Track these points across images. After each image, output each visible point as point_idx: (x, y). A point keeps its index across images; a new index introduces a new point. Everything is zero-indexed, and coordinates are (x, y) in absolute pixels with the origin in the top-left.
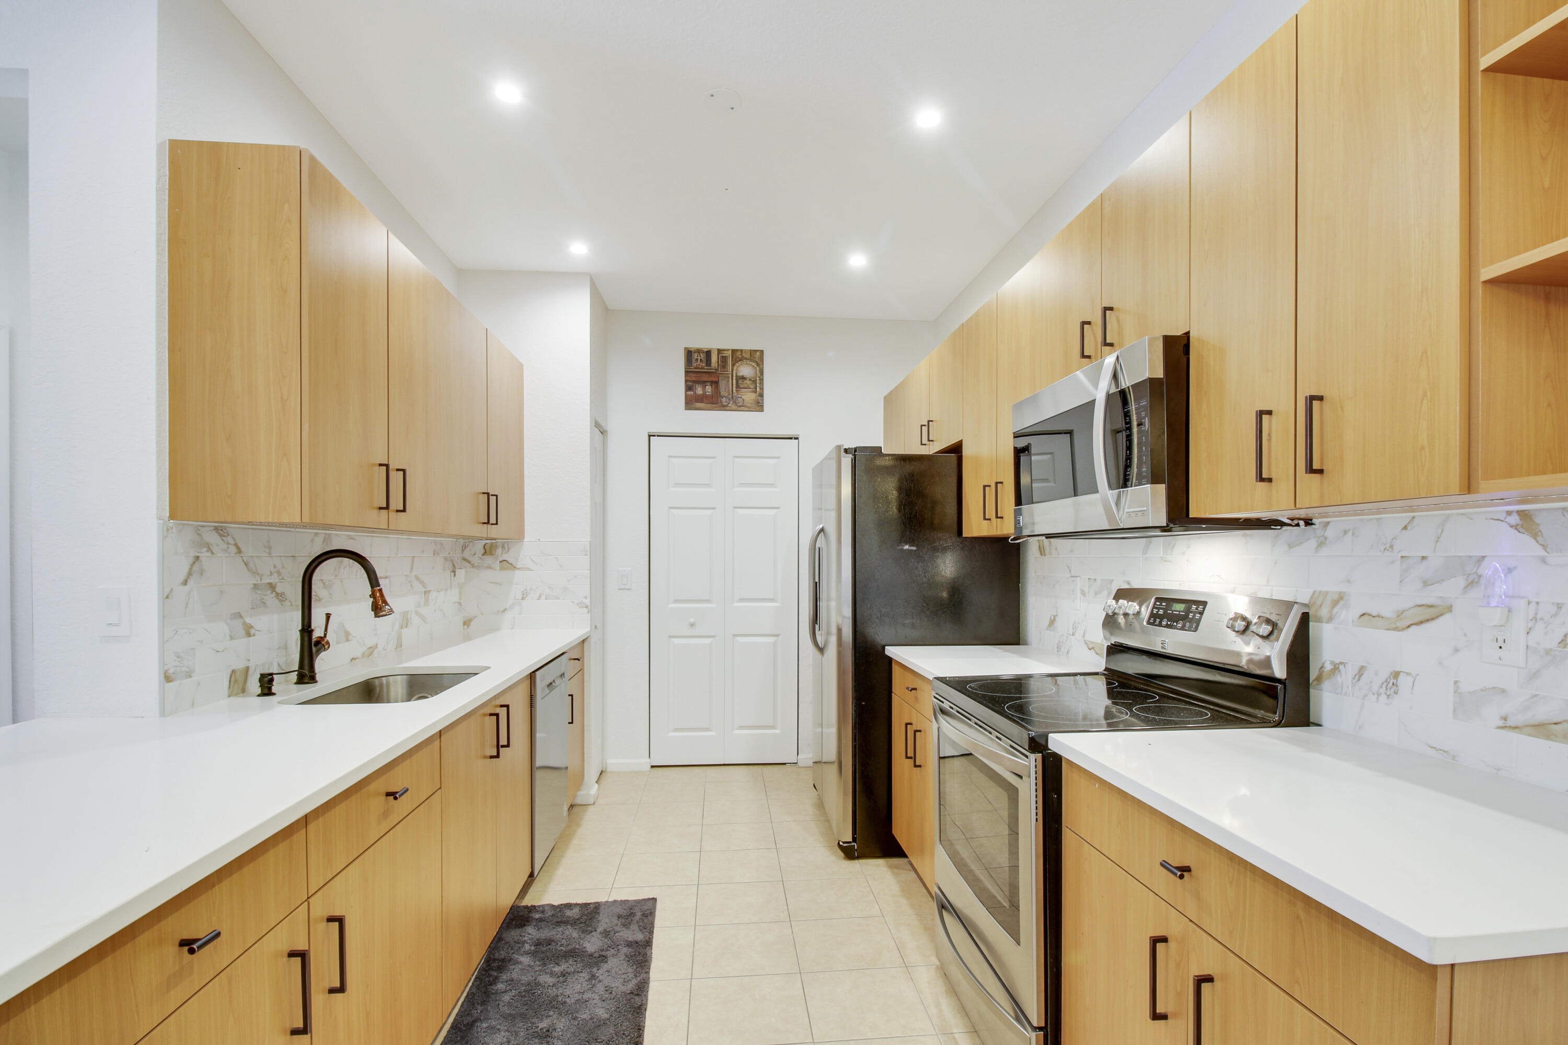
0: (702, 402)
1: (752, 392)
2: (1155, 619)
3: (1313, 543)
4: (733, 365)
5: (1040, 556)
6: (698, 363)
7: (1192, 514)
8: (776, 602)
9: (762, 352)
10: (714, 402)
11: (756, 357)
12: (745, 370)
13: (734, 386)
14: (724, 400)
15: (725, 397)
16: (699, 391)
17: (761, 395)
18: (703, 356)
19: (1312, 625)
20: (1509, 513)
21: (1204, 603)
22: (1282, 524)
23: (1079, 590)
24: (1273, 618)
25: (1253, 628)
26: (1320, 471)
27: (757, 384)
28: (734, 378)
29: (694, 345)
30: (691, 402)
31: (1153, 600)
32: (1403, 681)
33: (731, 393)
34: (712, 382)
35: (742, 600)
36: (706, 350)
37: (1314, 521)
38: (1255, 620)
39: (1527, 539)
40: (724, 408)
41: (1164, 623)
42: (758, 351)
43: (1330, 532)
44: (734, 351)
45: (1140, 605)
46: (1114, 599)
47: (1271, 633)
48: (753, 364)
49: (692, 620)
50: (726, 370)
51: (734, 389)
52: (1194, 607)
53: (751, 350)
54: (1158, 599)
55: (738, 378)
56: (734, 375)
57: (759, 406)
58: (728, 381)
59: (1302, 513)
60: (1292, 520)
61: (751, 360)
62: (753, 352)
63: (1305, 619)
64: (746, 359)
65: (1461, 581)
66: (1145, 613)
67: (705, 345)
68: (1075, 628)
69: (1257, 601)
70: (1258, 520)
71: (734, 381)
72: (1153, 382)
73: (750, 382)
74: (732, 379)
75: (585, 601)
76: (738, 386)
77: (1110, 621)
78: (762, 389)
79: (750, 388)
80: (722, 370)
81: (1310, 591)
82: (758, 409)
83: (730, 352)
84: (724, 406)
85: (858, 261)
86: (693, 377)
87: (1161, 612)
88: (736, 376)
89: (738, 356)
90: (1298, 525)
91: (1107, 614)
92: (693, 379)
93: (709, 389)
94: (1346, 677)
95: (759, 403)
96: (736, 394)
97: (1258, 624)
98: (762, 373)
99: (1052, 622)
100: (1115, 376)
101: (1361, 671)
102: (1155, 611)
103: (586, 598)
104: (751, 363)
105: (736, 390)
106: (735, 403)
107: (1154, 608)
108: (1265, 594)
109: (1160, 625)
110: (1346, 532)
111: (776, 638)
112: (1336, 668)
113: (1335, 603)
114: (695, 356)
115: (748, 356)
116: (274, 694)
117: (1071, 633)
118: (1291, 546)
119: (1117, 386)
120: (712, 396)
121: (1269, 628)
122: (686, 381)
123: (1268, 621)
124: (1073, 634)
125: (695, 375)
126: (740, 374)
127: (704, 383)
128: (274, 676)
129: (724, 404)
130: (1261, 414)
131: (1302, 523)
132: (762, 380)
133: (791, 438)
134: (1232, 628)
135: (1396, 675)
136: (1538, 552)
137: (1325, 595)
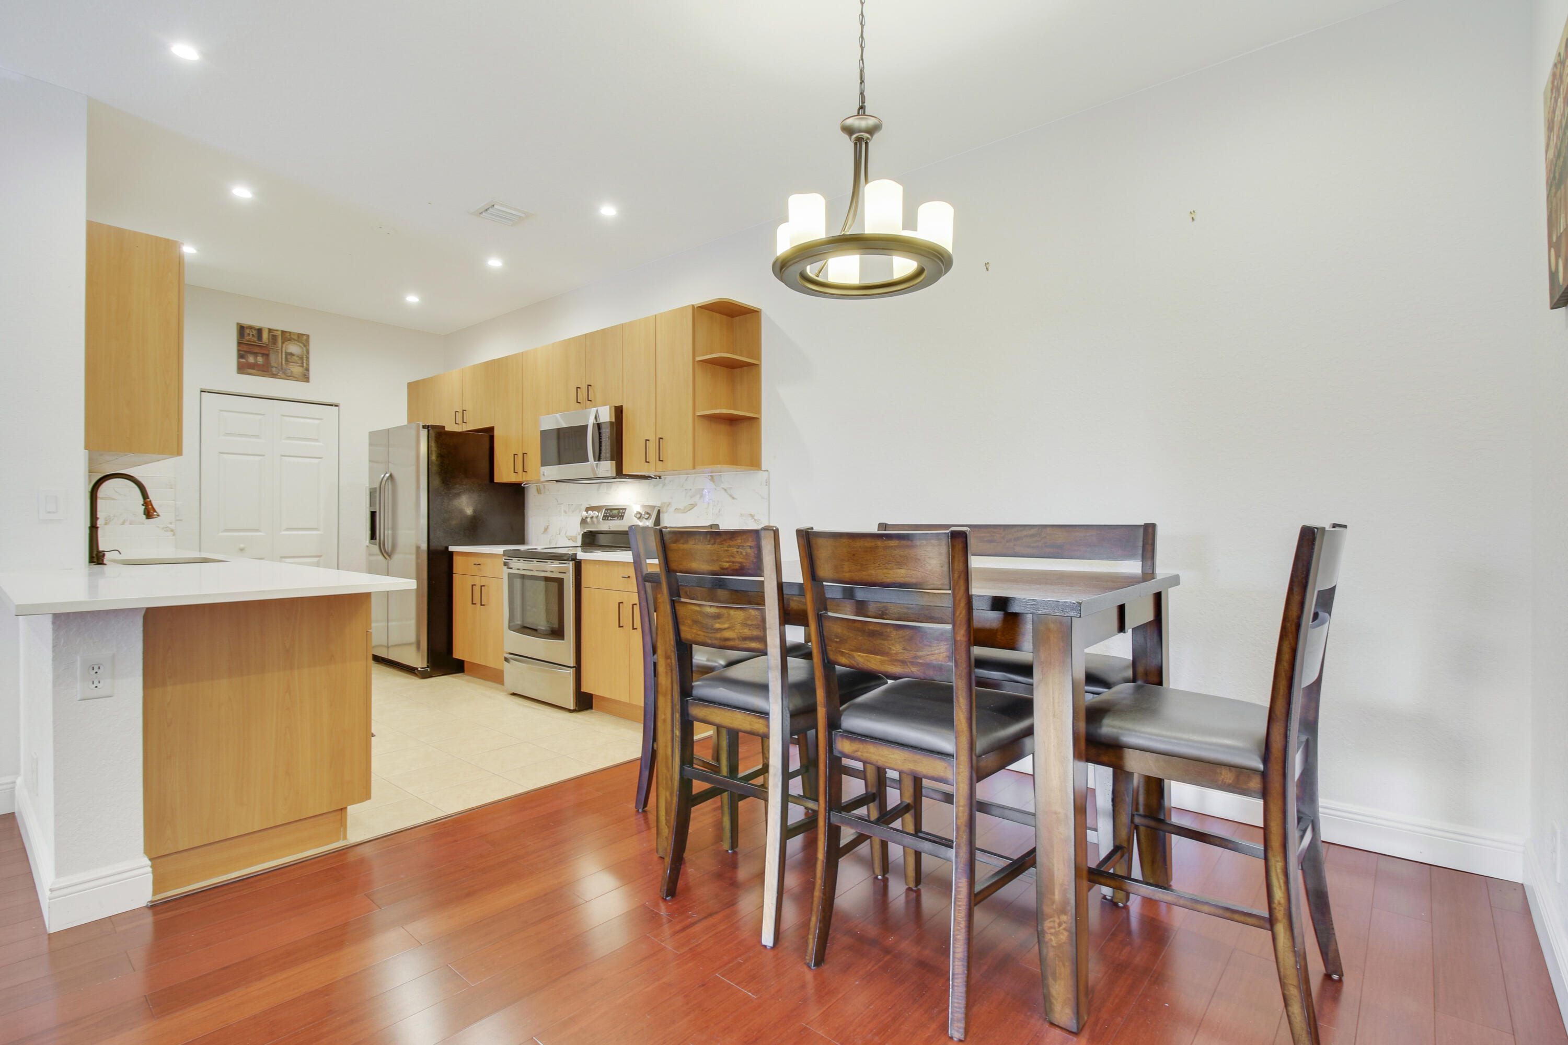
0: (253, 369)
1: (300, 366)
2: (605, 518)
3: (661, 485)
4: (283, 343)
5: (537, 494)
6: (250, 337)
7: (624, 473)
8: (318, 531)
9: (308, 336)
10: (265, 370)
11: (303, 340)
12: (294, 348)
13: (284, 359)
14: (274, 369)
15: (276, 367)
16: (251, 359)
17: (308, 370)
18: (254, 332)
19: (661, 514)
20: (709, 476)
21: (625, 509)
22: (652, 478)
23: (563, 511)
24: (649, 512)
25: (643, 516)
26: (662, 461)
27: (304, 360)
28: (284, 353)
29: (246, 322)
30: (243, 368)
31: (604, 510)
33: (280, 365)
34: (263, 355)
35: (287, 529)
36: (257, 328)
37: (662, 477)
38: (643, 513)
39: (712, 483)
40: (274, 376)
41: (609, 519)
42: (304, 335)
43: (666, 481)
44: (283, 332)
45: (598, 513)
46: (585, 511)
47: (649, 517)
48: (301, 345)
49: (242, 546)
50: (275, 346)
51: (284, 362)
52: (621, 511)
53: (299, 334)
54: (606, 510)
55: (288, 354)
56: (284, 351)
57: (306, 378)
58: (278, 355)
59: (657, 474)
60: (655, 476)
61: (298, 341)
62: (300, 336)
63: (659, 511)
64: (294, 340)
65: (698, 496)
66: (601, 516)
67: (257, 324)
68: (560, 531)
69: (644, 506)
70: (644, 476)
71: (284, 356)
72: (611, 423)
73: (298, 358)
74: (282, 354)
75: (170, 526)
76: (287, 360)
77: (584, 521)
78: (308, 365)
79: (297, 363)
80: (273, 345)
81: (660, 502)
82: (305, 380)
83: (280, 333)
84: (274, 374)
85: (412, 299)
86: (245, 348)
87: (608, 514)
88: (286, 352)
89: (287, 336)
90: (656, 478)
91: (582, 519)
92: (245, 349)
93: (260, 360)
95: (305, 375)
96: (285, 366)
97: (645, 515)
98: (308, 352)
99: (546, 530)
100: (596, 418)
102: (605, 514)
103: (171, 523)
104: (298, 343)
105: (286, 364)
106: (284, 373)
107: (605, 513)
108: (646, 504)
109: (608, 520)
110: (670, 481)
111: (318, 558)
113: (668, 506)
114: (248, 331)
115: (296, 337)
116: (105, 564)
117: (558, 533)
118: (655, 486)
119: (596, 421)
120: (263, 365)
121: (648, 516)
122: (239, 350)
123: (648, 513)
124: (559, 534)
125: (247, 347)
126: (289, 351)
127: (255, 354)
128: (105, 553)
129: (275, 373)
130: (646, 440)
131: (658, 478)
132: (308, 358)
133: (332, 405)
134: (636, 517)
136: (715, 487)
137: (665, 503)
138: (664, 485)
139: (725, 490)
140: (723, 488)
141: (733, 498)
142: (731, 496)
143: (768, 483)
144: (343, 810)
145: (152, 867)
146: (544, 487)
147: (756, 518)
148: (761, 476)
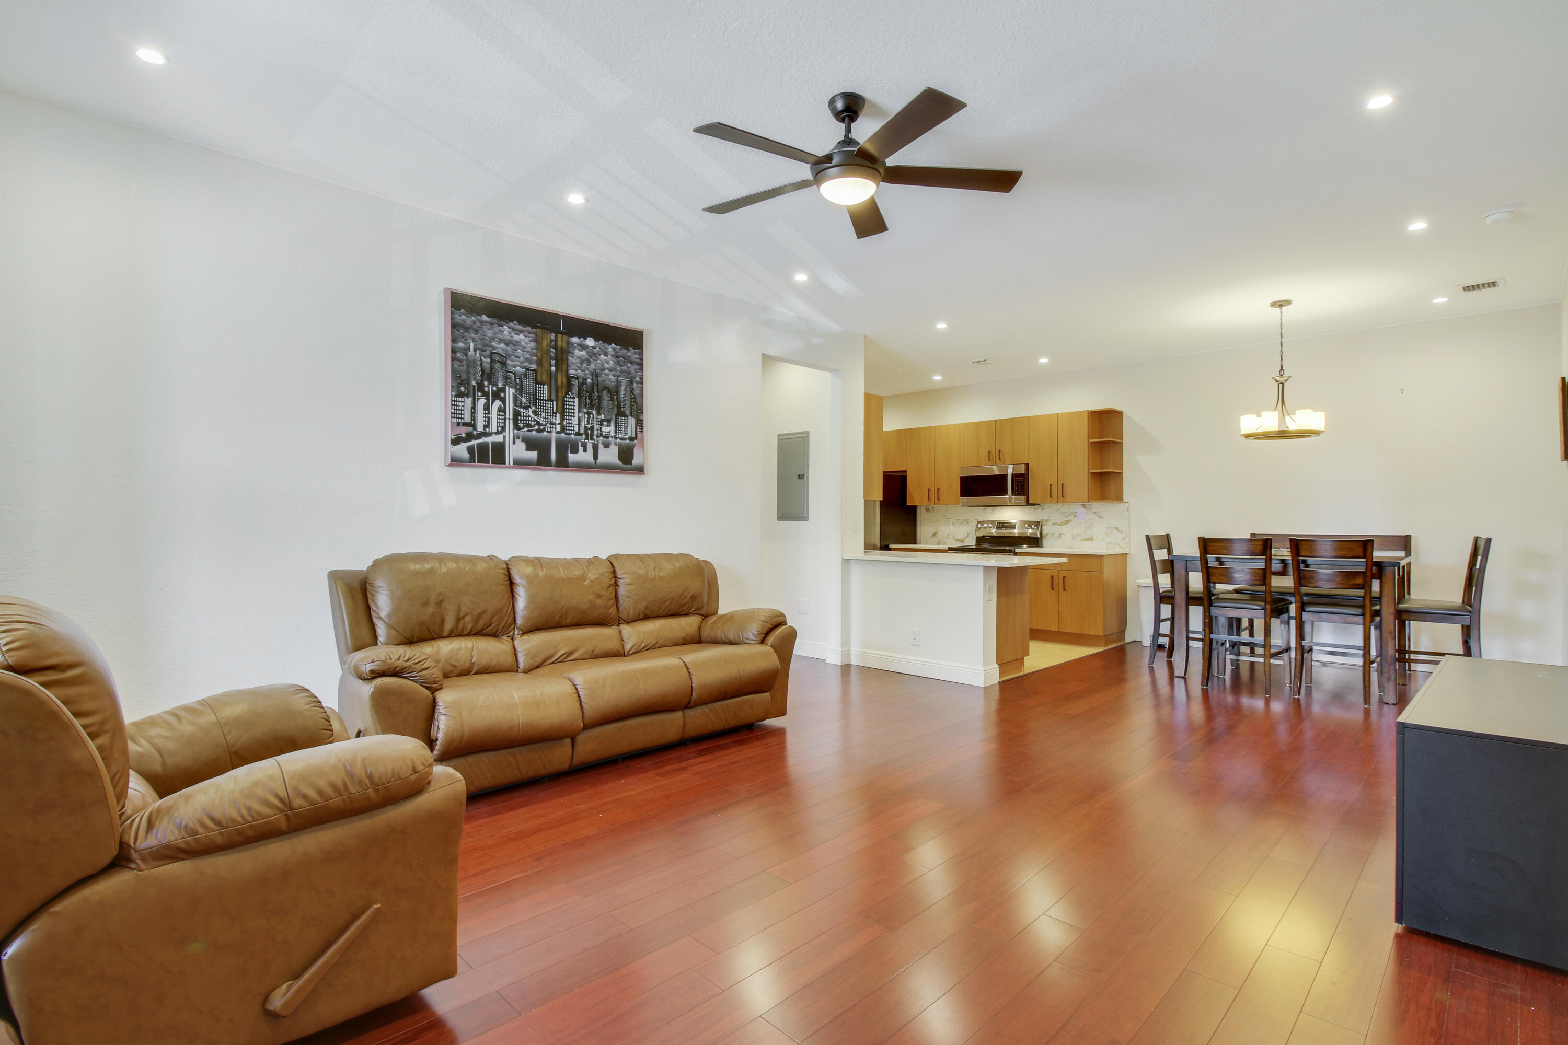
3: (1041, 509)
7: (1029, 503)
19: (1042, 525)
26: (1064, 497)
31: (996, 523)
32: (1062, 535)
39: (1084, 509)
43: (1045, 507)
45: (992, 525)
46: (979, 524)
47: (1031, 528)
52: (1012, 524)
54: (998, 523)
63: (1039, 524)
66: (995, 527)
77: (979, 530)
81: (1040, 519)
87: (1002, 526)
91: (977, 528)
94: (1049, 536)
99: (934, 534)
101: (1053, 534)
107: (997, 525)
108: (1028, 520)
109: (1001, 529)
110: (1048, 506)
112: (1047, 535)
113: (1048, 522)
118: (1033, 510)
121: (1037, 527)
123: (1030, 526)
130: (1043, 485)
134: (1025, 527)
135: (1060, 534)
136: (1086, 511)
137: (1044, 520)
138: (1043, 509)
139: (1095, 513)
140: (1093, 512)
141: (1101, 518)
142: (1099, 516)
143: (1128, 510)
144: (1023, 658)
145: (999, 668)
146: (933, 508)
147: (1119, 529)
148: (1122, 506)
